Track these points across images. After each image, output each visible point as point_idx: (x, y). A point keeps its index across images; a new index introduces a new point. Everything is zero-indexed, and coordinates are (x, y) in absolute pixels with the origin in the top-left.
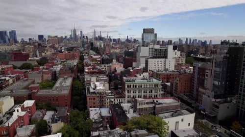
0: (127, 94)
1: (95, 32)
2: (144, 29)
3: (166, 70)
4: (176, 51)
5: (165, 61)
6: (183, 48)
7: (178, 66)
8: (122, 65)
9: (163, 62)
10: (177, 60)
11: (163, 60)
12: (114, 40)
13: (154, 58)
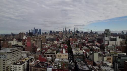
0: (106, 50)
1: (75, 29)
2: (105, 30)
3: (116, 45)
4: (120, 38)
5: (116, 42)
6: (124, 37)
7: (121, 44)
8: (99, 43)
9: (115, 43)
10: (121, 42)
11: (115, 42)
12: (85, 33)
13: (111, 41)
